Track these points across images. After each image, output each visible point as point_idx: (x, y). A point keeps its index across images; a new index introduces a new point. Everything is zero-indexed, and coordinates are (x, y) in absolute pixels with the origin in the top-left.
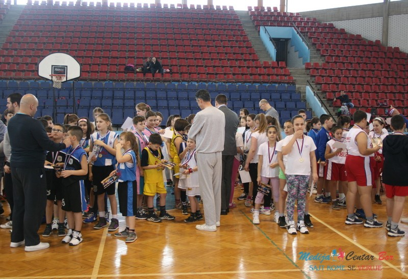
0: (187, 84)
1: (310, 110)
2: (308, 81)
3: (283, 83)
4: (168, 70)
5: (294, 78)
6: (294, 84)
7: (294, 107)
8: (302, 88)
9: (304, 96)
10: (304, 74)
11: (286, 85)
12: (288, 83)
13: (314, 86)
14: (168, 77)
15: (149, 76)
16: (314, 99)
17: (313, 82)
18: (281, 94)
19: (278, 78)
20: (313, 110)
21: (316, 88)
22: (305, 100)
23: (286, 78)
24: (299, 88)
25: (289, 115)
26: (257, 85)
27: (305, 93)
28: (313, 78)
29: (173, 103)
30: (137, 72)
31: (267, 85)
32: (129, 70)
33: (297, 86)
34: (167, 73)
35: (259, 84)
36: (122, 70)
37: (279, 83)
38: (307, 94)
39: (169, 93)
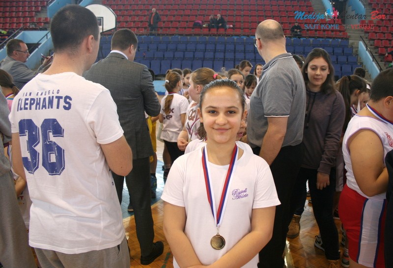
0: (245, 38)
1: (361, 64)
2: (361, 37)
3: (336, 38)
4: (231, 26)
5: (349, 34)
6: (347, 39)
7: (346, 60)
8: (355, 44)
9: (357, 51)
10: (359, 31)
11: (340, 40)
12: (342, 38)
13: (367, 42)
14: (230, 32)
15: (214, 31)
16: (366, 53)
17: (366, 38)
18: (333, 48)
19: (333, 34)
20: (364, 64)
21: (369, 44)
22: (357, 55)
23: (341, 34)
24: (353, 43)
25: (340, 69)
26: (311, 40)
27: (358, 48)
28: (367, 35)
29: (230, 56)
30: (204, 28)
31: (321, 40)
32: (197, 26)
33: (351, 41)
34: (230, 28)
35: (313, 39)
36: (191, 26)
37: (334, 38)
38: (360, 48)
39: (227, 46)
